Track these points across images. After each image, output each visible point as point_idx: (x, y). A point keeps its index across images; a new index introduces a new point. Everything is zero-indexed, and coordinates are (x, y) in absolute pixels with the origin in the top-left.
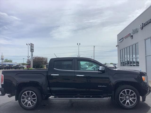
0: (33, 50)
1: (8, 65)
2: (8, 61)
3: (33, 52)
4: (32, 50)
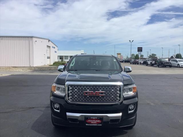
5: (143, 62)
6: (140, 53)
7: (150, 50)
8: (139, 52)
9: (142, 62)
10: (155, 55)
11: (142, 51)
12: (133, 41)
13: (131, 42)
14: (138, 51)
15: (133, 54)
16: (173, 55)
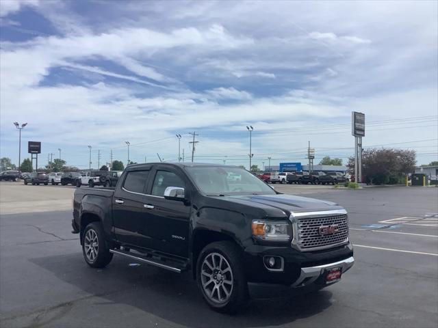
0: (363, 131)
1: (324, 174)
2: (332, 163)
3: (364, 135)
4: (359, 132)
5: (62, 179)
6: (34, 156)
7: (59, 150)
8: (32, 153)
9: (58, 179)
10: (64, 162)
11: (39, 152)
12: (24, 125)
13: (20, 126)
14: (29, 152)
15: (5, 159)
16: (107, 164)
